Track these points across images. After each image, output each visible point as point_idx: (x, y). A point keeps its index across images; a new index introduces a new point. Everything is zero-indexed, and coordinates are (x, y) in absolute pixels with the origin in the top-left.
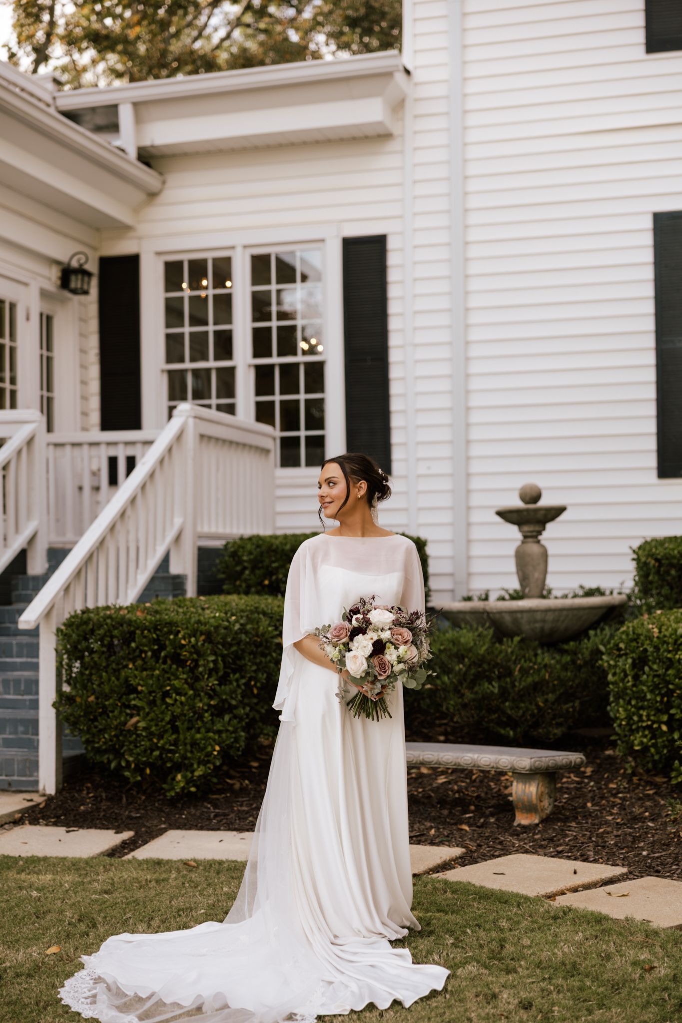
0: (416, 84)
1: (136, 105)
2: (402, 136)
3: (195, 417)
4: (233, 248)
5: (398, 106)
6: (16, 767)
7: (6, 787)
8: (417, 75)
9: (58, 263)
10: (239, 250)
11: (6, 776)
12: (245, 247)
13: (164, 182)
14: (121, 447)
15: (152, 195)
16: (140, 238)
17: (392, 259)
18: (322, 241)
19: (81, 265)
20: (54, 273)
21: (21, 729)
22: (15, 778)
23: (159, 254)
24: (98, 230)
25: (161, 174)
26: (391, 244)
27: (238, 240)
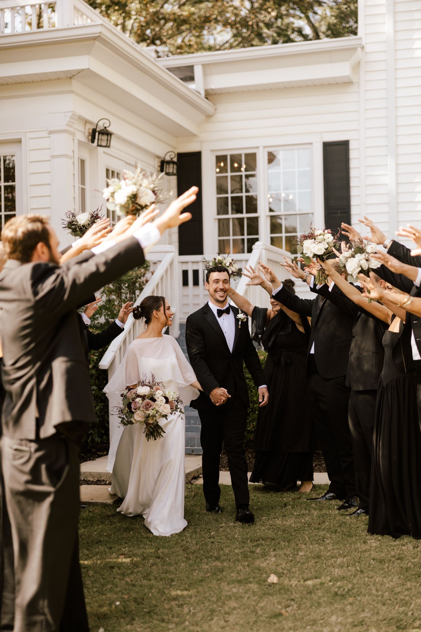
0: (366, 53)
1: (204, 66)
2: (358, 83)
3: (265, 249)
4: (258, 147)
5: (357, 67)
6: (196, 441)
7: (191, 452)
8: (368, 48)
9: (158, 157)
10: (261, 149)
11: (191, 446)
12: (264, 147)
13: (216, 109)
14: (190, 264)
15: (209, 116)
16: (202, 142)
17: (353, 154)
18: (311, 144)
19: (172, 159)
20: (157, 163)
21: (192, 422)
22: (196, 447)
23: (212, 151)
24: (176, 137)
25: (214, 104)
26: (352, 146)
27: (261, 143)
